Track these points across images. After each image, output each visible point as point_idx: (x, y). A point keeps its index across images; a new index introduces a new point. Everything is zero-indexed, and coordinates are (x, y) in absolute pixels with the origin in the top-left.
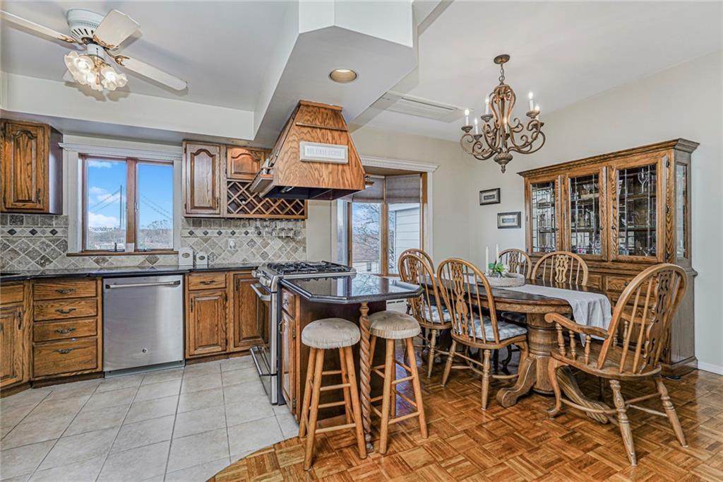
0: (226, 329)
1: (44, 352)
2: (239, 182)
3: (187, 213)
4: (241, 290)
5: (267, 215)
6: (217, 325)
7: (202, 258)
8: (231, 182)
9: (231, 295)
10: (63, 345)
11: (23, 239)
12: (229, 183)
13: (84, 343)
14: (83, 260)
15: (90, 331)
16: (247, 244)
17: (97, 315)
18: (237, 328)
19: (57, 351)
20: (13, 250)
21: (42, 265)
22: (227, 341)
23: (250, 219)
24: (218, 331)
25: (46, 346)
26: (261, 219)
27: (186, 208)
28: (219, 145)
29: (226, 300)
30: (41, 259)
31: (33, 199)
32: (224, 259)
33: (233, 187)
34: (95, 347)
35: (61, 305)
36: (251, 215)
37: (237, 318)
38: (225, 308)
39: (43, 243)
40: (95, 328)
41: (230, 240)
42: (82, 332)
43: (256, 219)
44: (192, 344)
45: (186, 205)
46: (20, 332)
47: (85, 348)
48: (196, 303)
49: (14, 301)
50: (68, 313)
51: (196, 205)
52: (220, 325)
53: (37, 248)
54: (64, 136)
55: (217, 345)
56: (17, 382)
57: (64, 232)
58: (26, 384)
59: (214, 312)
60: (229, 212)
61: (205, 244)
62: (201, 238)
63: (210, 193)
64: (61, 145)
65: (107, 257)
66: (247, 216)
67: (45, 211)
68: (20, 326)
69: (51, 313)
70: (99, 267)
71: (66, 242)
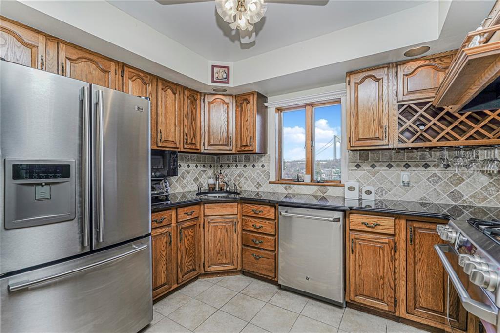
0: (395, 286)
1: (247, 253)
2: (414, 104)
3: (351, 147)
4: (417, 241)
5: (462, 141)
6: (383, 278)
7: (368, 193)
8: (403, 105)
9: (402, 245)
10: (256, 252)
11: (249, 170)
12: (400, 107)
13: (268, 255)
14: (278, 187)
15: (271, 246)
16: (428, 179)
17: (275, 235)
18: (411, 290)
19: (253, 255)
20: (245, 178)
21: (258, 188)
22: (395, 302)
23: (431, 148)
24: (383, 284)
25: (248, 249)
26: (451, 147)
27: (350, 141)
28: (388, 66)
29: (395, 252)
30: (257, 184)
31: (248, 144)
32: (395, 195)
33: (407, 111)
34: (274, 260)
35: (255, 221)
36: (435, 142)
37: (411, 276)
38: (393, 260)
39: (258, 173)
40: (274, 244)
41: (402, 173)
42: (266, 246)
43: (441, 147)
44: (352, 288)
45: (350, 138)
46: (235, 235)
47: (268, 259)
48: (357, 245)
49: (232, 213)
50: (259, 229)
51: (361, 137)
52: (386, 279)
53: (255, 177)
54: (268, 98)
55: (382, 300)
56: (234, 269)
57: (268, 166)
58: (239, 271)
59: (379, 261)
60: (401, 140)
61: (373, 178)
62: (368, 171)
63: (376, 122)
64: (266, 104)
65: (292, 186)
66: (428, 144)
67: (254, 152)
68: (235, 231)
69: (250, 226)
70: (287, 193)
71: (269, 173)
